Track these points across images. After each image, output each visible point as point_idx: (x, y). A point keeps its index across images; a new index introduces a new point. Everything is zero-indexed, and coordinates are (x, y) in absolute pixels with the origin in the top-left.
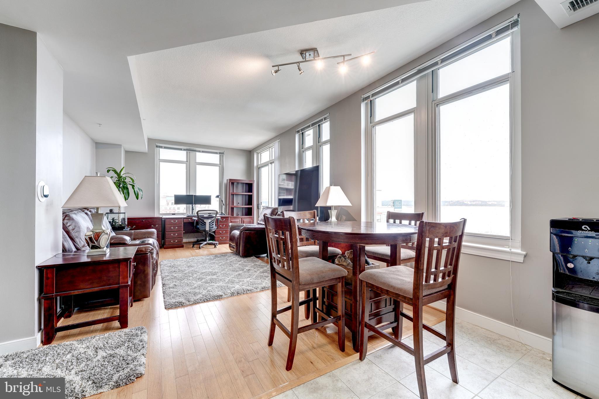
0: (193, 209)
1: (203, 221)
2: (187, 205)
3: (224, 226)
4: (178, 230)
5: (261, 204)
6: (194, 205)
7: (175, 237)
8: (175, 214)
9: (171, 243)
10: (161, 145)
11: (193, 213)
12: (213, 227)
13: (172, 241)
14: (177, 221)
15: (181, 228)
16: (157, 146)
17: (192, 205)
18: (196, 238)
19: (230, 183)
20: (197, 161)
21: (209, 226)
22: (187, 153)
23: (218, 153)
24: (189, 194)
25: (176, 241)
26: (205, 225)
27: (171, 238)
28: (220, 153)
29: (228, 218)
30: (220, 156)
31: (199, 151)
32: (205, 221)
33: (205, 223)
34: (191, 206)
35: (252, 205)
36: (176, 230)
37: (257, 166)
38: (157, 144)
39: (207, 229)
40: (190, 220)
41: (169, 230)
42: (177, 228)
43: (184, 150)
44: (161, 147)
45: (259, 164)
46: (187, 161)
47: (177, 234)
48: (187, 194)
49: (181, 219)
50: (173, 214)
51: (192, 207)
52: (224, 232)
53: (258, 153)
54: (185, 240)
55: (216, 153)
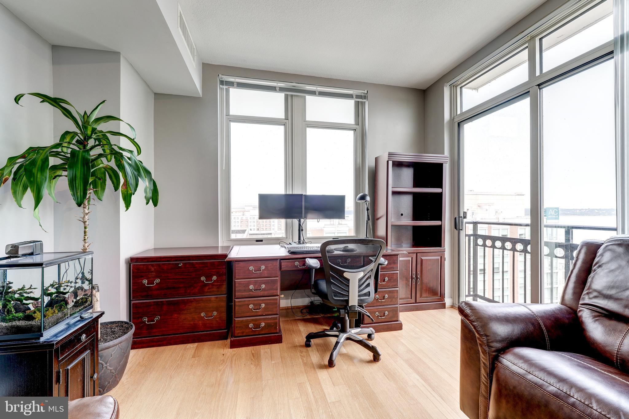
0: (300, 230)
1: (340, 273)
2: (288, 220)
3: (387, 279)
4: (266, 293)
5: (465, 217)
6: (302, 220)
7: (260, 314)
8: (262, 241)
9: (247, 331)
10: (231, 79)
11: (302, 239)
12: (368, 294)
13: (251, 325)
14: (263, 267)
15: (275, 287)
16: (222, 83)
17: (300, 221)
18: (308, 296)
19: (390, 163)
20: (307, 119)
21: (359, 291)
22: (286, 97)
23: (354, 97)
24: (291, 193)
25: (263, 324)
26: (348, 286)
27: (248, 314)
28: (358, 97)
29: (394, 257)
30: (357, 104)
31: (313, 93)
32: (345, 275)
33: (348, 280)
34: (296, 221)
35: (441, 220)
36: (261, 293)
37: (452, 120)
38: (223, 76)
39: (354, 301)
40: (297, 263)
41: (243, 294)
42: (263, 286)
43: (282, 89)
44: (231, 84)
45: (459, 113)
46: (287, 118)
47: (263, 305)
48: (288, 193)
49: (274, 263)
50: (257, 241)
51: (300, 225)
52: (387, 296)
53: (453, 87)
54: (284, 303)
55: (349, 96)
